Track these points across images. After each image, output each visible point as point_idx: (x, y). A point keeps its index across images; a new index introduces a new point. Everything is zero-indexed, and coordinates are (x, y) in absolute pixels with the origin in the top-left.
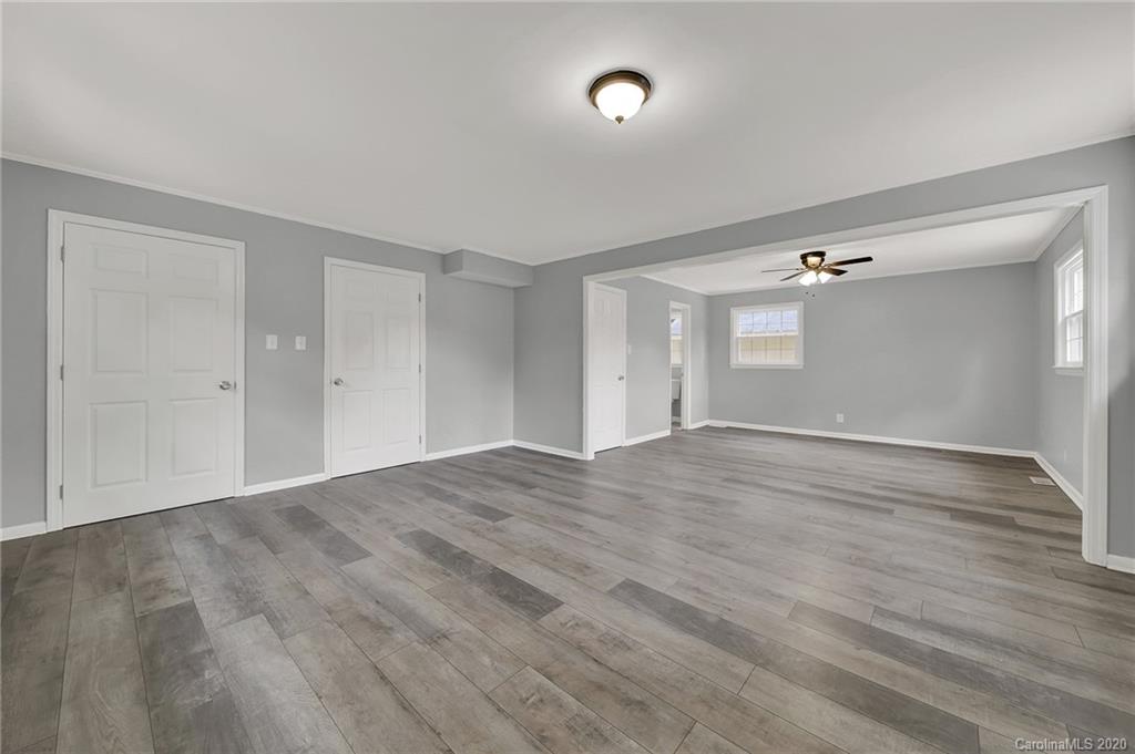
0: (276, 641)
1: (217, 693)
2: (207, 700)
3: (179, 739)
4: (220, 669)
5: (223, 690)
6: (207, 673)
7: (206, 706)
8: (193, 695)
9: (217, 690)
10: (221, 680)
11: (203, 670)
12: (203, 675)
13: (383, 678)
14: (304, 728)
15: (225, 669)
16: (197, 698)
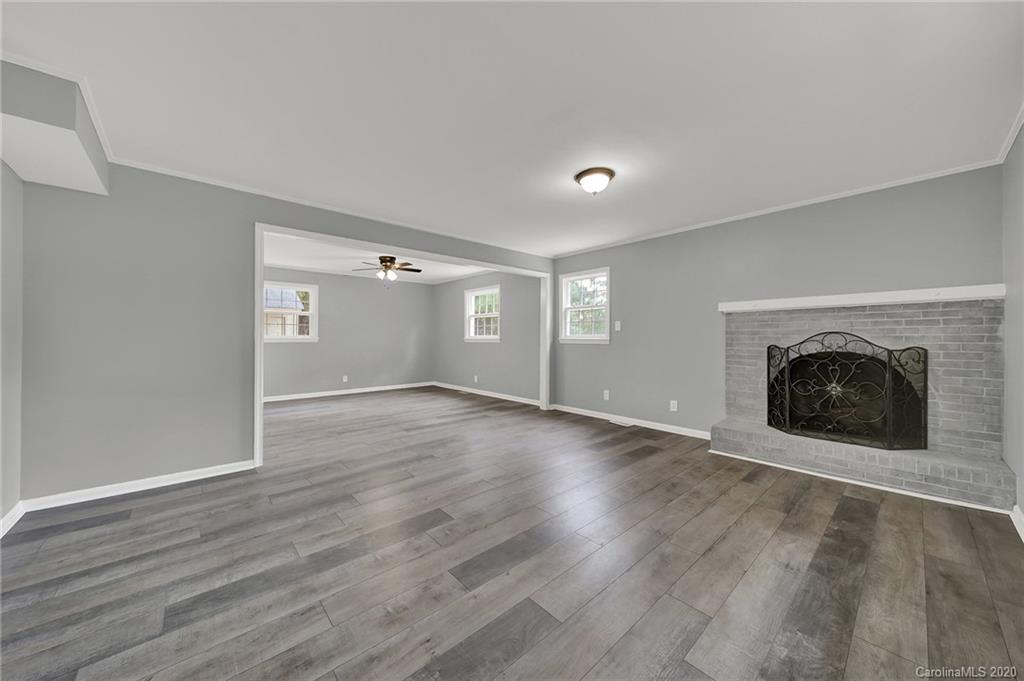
0: (714, 622)
1: (791, 632)
2: (800, 634)
3: (833, 629)
4: (773, 646)
5: (785, 630)
6: (782, 656)
7: (802, 631)
8: (807, 648)
9: (789, 634)
10: (780, 637)
11: (783, 662)
12: (787, 656)
13: (710, 550)
14: (769, 572)
15: (769, 642)
16: (805, 642)
